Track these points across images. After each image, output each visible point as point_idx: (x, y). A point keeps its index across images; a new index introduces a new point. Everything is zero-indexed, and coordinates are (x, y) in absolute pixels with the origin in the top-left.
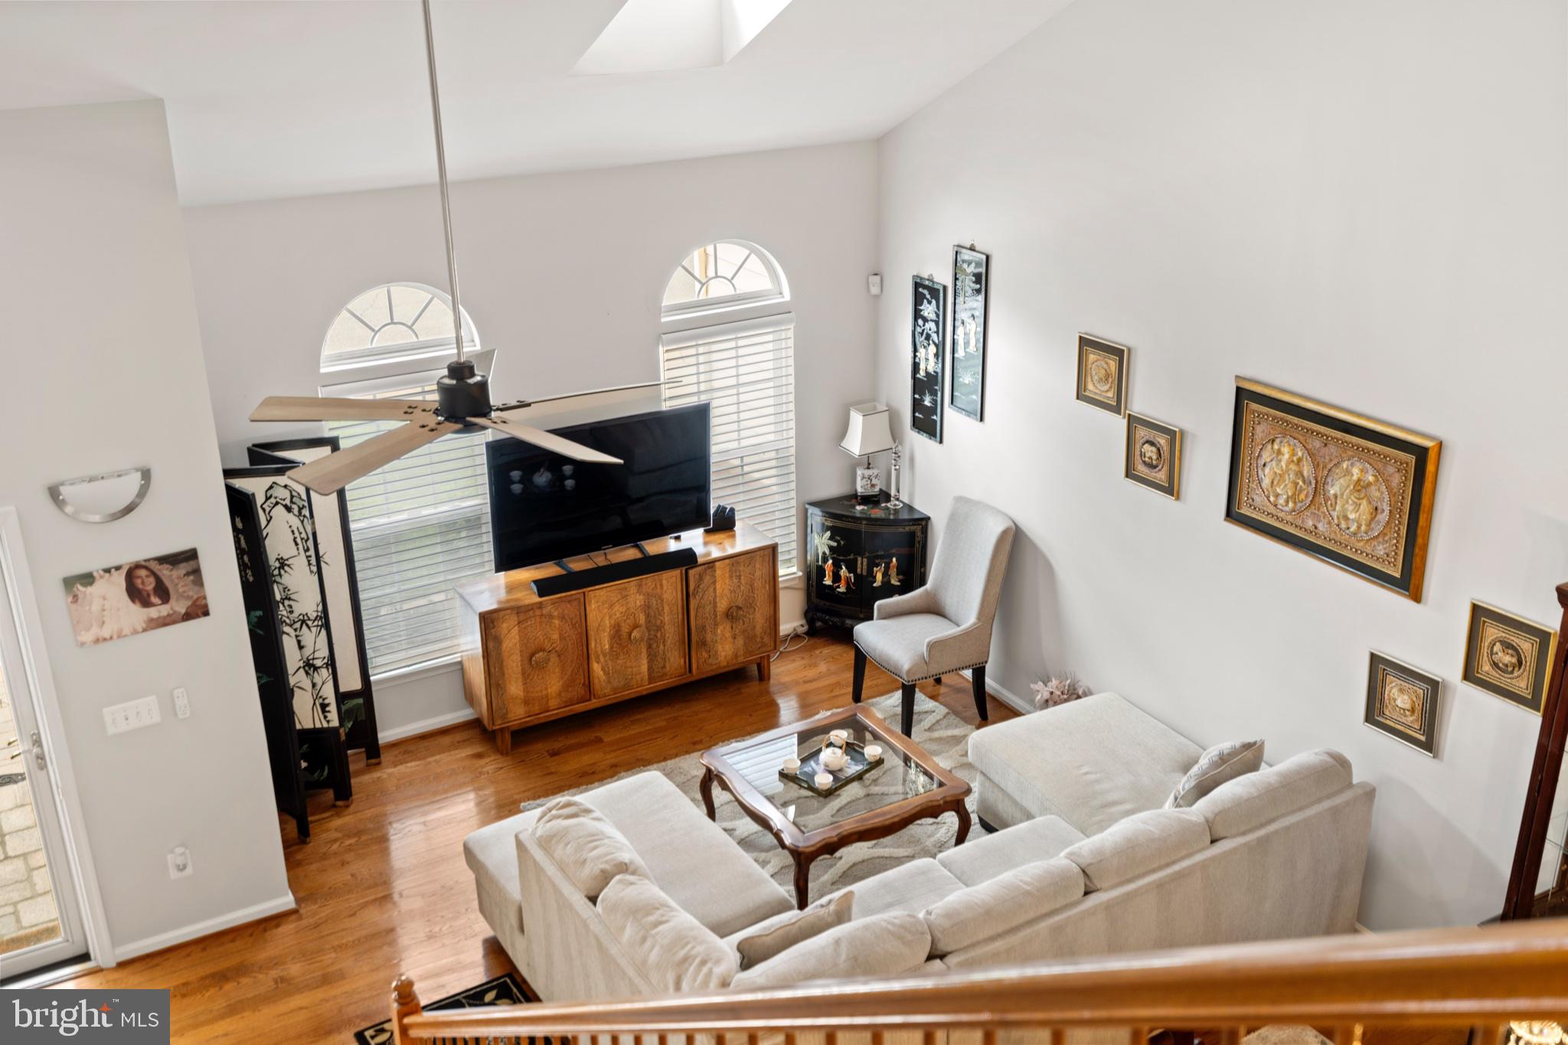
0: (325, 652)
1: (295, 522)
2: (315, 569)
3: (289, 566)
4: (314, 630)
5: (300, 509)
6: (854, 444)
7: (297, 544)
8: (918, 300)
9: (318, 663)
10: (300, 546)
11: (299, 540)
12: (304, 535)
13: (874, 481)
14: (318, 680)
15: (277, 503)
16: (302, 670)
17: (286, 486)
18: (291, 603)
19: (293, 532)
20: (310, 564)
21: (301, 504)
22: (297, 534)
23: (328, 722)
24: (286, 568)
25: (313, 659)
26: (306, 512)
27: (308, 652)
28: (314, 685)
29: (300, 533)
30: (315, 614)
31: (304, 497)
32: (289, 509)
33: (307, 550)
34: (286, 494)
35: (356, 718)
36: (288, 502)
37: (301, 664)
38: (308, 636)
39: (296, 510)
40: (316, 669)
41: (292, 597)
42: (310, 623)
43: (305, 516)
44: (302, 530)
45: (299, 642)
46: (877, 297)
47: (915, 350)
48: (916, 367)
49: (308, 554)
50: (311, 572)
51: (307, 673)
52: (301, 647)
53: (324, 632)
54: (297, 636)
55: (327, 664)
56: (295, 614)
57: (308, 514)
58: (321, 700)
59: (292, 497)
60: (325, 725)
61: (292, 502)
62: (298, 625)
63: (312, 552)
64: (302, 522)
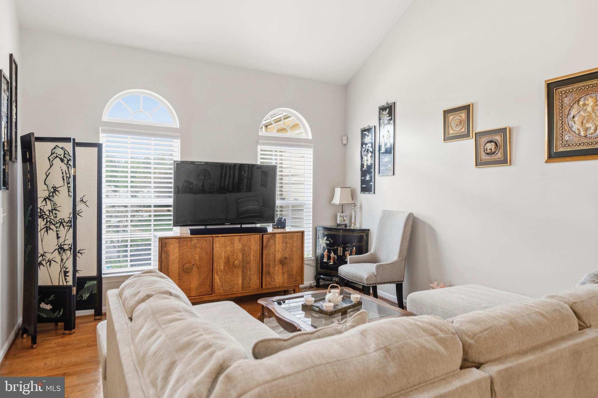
0: (70, 241)
1: (64, 167)
2: (72, 194)
3: (58, 191)
4: (66, 228)
5: (68, 161)
6: (337, 200)
7: (64, 180)
8: (363, 136)
9: (66, 247)
10: (65, 181)
11: (65, 178)
12: (68, 175)
13: (345, 218)
14: (65, 257)
15: (57, 157)
16: (57, 251)
17: (62, 148)
18: (57, 212)
19: (63, 173)
20: (69, 191)
21: (68, 158)
22: (64, 174)
23: (67, 282)
24: (57, 192)
25: (64, 245)
26: (71, 163)
27: (61, 240)
28: (62, 260)
29: (66, 174)
30: (68, 219)
31: (71, 154)
32: (62, 160)
33: (68, 183)
34: (61, 152)
35: (92, 292)
36: (62, 156)
37: (57, 247)
38: (62, 231)
39: (66, 162)
40: (64, 250)
41: (58, 209)
42: (65, 224)
43: (70, 165)
44: (67, 172)
45: (57, 234)
46: (345, 145)
47: (362, 158)
48: (362, 166)
49: (69, 185)
50: (69, 195)
51: (59, 253)
52: (58, 238)
53: (71, 230)
54: (57, 231)
55: (71, 248)
56: (58, 219)
57: (72, 164)
58: (64, 269)
59: (65, 154)
60: (65, 284)
61: (64, 157)
62: (58, 225)
63: (71, 185)
64: (68, 168)
